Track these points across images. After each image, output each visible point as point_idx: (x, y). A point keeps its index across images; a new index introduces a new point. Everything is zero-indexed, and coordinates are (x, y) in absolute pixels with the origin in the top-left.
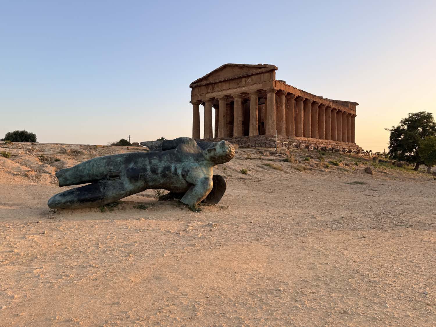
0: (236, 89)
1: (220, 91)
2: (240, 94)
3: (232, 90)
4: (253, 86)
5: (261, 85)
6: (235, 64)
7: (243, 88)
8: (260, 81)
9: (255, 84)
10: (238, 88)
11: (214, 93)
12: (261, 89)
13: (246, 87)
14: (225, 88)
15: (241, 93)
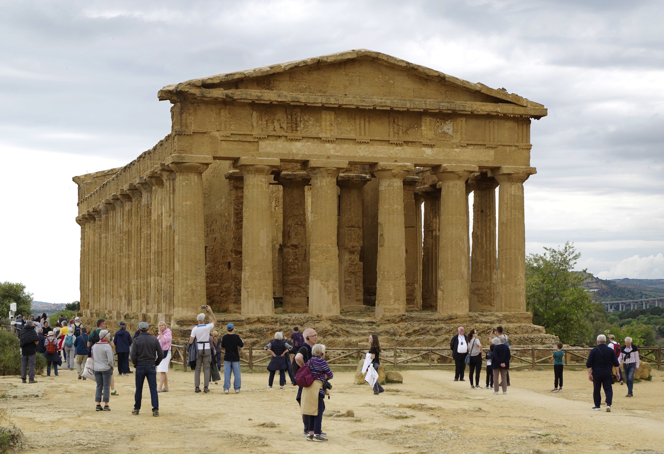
0: (399, 148)
3: (380, 147)
4: (464, 149)
5: (492, 152)
7: (428, 151)
8: (486, 140)
9: (472, 147)
10: (405, 147)
12: (491, 165)
13: (435, 149)
14: (352, 136)
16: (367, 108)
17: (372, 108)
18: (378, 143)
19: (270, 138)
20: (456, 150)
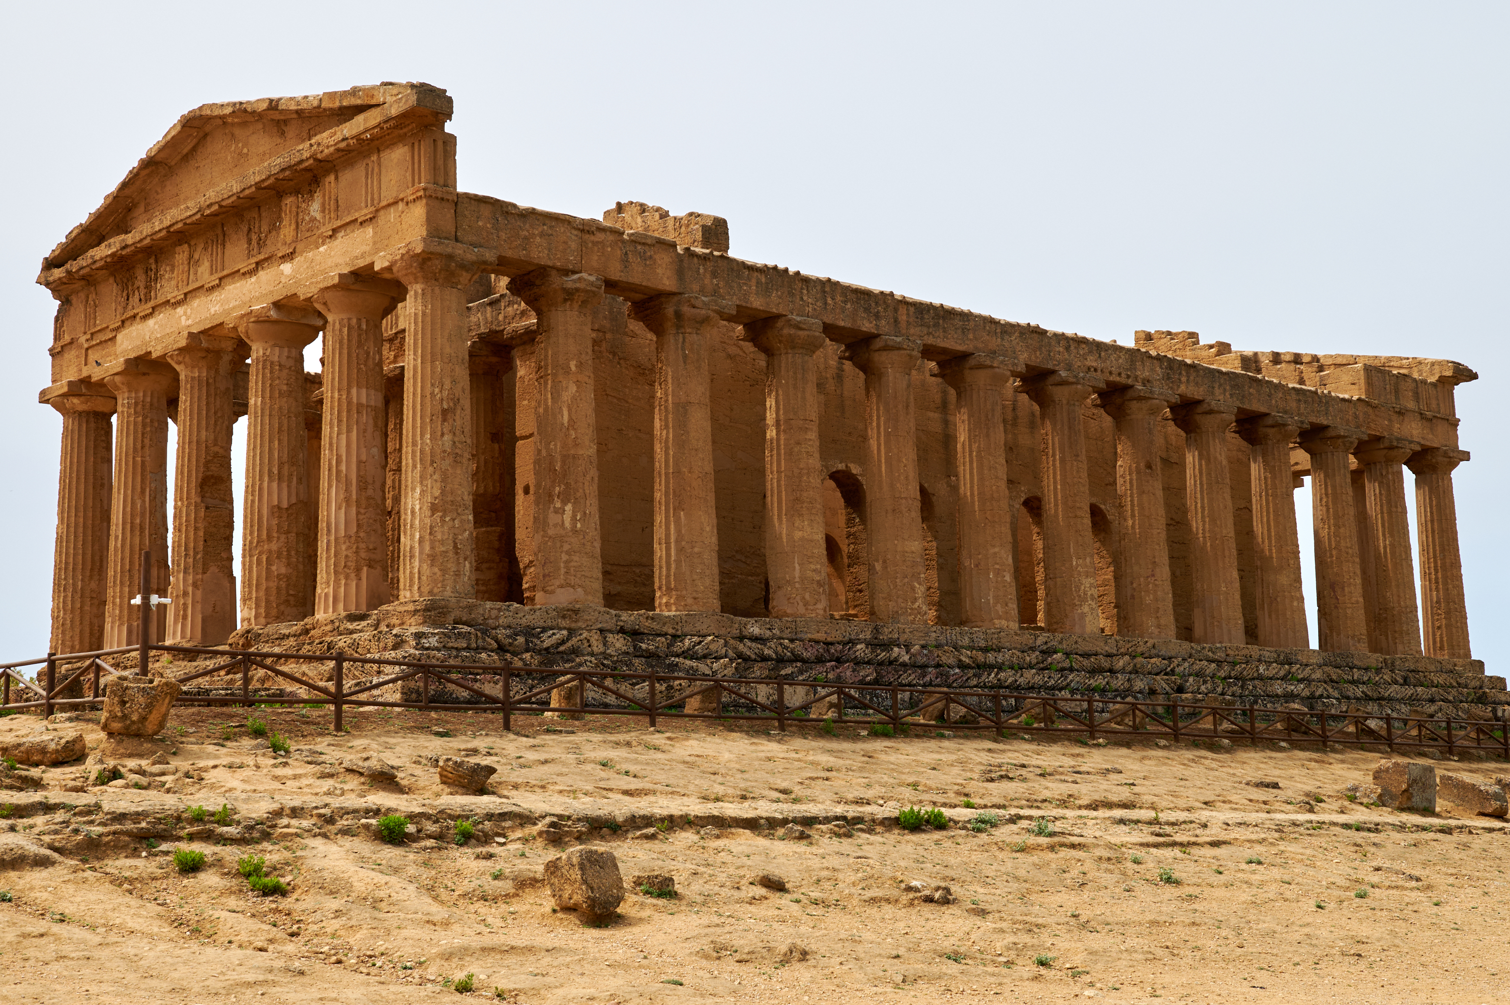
0: (253, 279)
1: (179, 303)
2: (272, 313)
3: (232, 288)
4: (333, 243)
5: (369, 231)
6: (234, 104)
7: (287, 268)
8: (363, 205)
9: (342, 233)
10: (261, 273)
11: (151, 322)
12: (368, 261)
13: (298, 260)
14: (205, 279)
15: (277, 305)
16: (194, 218)
17: (198, 216)
18: (229, 280)
19: (127, 323)
20: (322, 249)
